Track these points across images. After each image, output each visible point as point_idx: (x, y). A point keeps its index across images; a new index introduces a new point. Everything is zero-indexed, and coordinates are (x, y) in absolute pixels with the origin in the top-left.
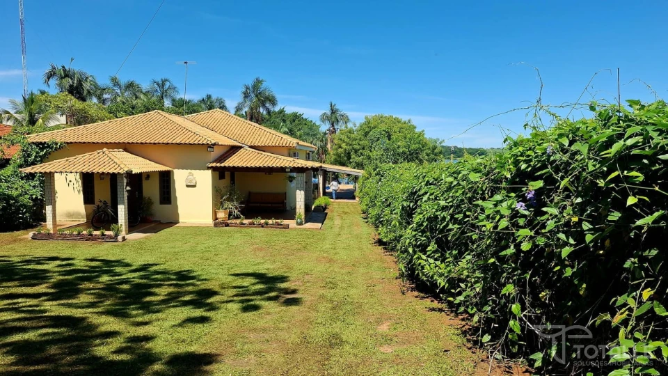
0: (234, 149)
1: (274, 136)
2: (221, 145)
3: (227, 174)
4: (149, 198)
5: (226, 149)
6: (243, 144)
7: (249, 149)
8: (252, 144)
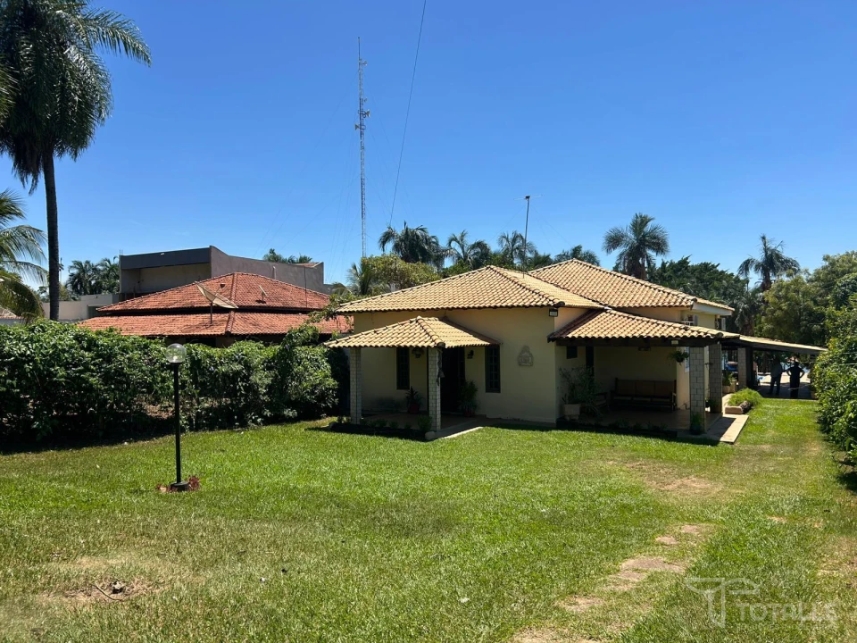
0: (590, 313)
1: (656, 291)
2: (570, 307)
3: (581, 351)
4: (472, 383)
5: (579, 313)
6: (606, 305)
7: (615, 312)
8: (620, 305)
